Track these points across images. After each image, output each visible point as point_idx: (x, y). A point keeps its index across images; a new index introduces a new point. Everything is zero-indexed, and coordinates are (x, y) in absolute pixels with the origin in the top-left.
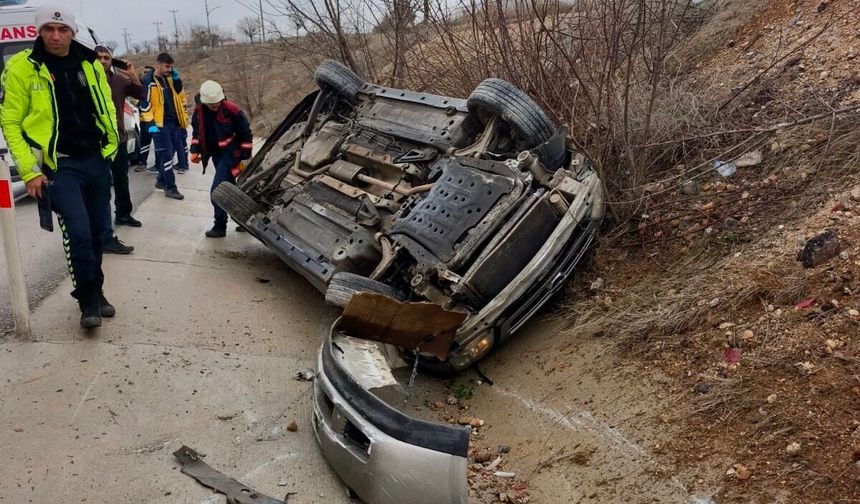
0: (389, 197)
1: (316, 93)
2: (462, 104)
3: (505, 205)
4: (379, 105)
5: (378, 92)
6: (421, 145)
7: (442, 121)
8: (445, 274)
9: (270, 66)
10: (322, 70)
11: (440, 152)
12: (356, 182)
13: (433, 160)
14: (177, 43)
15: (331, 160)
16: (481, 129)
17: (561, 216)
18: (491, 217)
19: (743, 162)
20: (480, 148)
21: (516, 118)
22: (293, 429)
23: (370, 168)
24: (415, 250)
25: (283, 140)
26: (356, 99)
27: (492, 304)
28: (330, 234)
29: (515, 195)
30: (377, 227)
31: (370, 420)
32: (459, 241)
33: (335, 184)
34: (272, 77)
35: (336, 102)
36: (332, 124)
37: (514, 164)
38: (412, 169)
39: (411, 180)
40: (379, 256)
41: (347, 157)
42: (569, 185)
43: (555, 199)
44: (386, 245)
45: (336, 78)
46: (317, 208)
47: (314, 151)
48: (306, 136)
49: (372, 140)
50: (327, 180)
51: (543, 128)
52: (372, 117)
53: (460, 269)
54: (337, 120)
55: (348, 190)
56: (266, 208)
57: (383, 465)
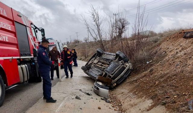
0: (105, 67)
1: (96, 53)
2: (115, 54)
3: (119, 67)
4: (105, 55)
5: (105, 53)
6: (110, 60)
7: (113, 57)
8: (110, 75)
9: (90, 48)
10: (97, 50)
11: (112, 61)
12: (101, 65)
13: (111, 62)
14: (71, 43)
15: (98, 63)
16: (117, 58)
17: (126, 68)
18: (117, 68)
19: (150, 62)
20: (117, 60)
21: (121, 56)
22: (91, 90)
23: (103, 63)
24: (107, 73)
25: (91, 60)
26: (102, 54)
27: (116, 79)
28: (97, 72)
29: (120, 66)
30: (103, 70)
31: (99, 87)
32: (113, 71)
33: (98, 66)
34: (90, 50)
35: (99, 54)
36: (98, 57)
37: (120, 62)
38: (108, 63)
39: (108, 64)
40: (103, 74)
41: (100, 62)
42: (127, 64)
43: (125, 66)
44: (104, 72)
45: (100, 51)
46: (96, 69)
47: (96, 61)
48: (95, 59)
49: (104, 60)
50: (97, 65)
51: (125, 57)
52: (104, 56)
53: (112, 75)
54: (99, 57)
55: (100, 66)
56: (89, 69)
57: (100, 91)
